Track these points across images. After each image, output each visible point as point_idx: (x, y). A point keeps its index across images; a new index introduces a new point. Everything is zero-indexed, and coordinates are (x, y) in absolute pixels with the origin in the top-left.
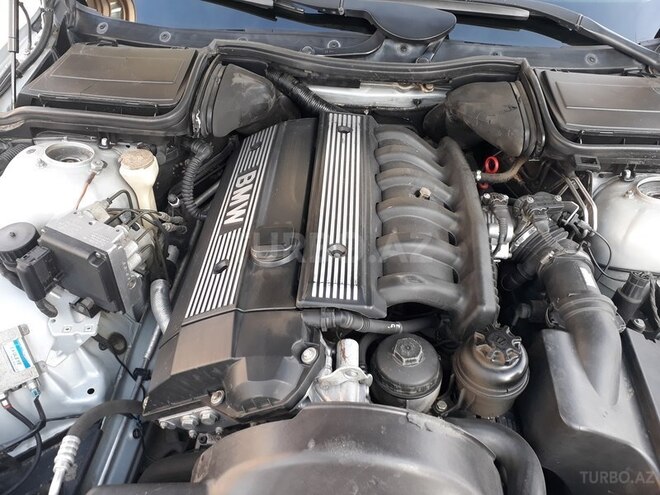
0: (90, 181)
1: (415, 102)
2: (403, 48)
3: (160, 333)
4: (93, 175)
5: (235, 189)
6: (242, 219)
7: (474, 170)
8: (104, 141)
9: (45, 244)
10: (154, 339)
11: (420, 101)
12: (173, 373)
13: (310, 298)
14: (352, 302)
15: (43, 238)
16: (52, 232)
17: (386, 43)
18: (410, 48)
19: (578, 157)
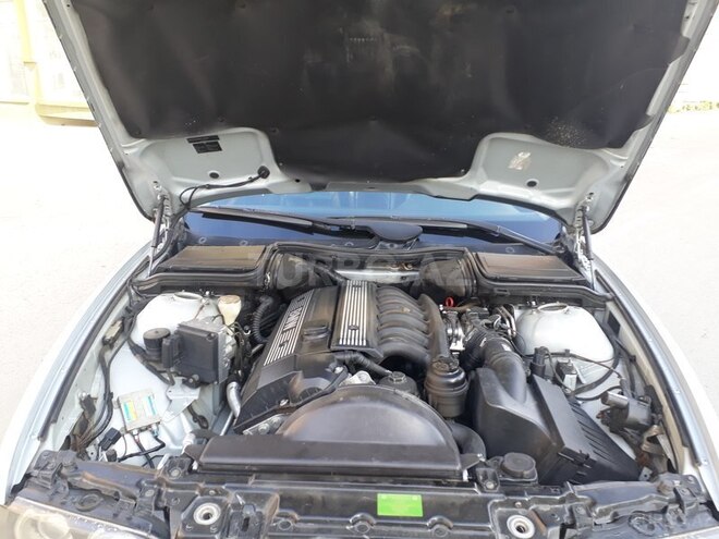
0: (201, 308)
1: (402, 278)
2: (392, 246)
3: (234, 418)
4: (203, 307)
5: (289, 317)
6: (295, 325)
7: (438, 304)
8: (207, 293)
10: (228, 421)
11: (406, 277)
12: (259, 387)
13: (338, 345)
14: (362, 346)
17: (380, 243)
18: (396, 246)
19: (496, 289)
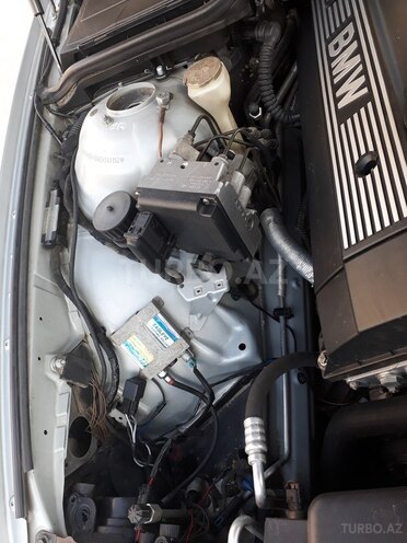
0: (163, 119)
4: (163, 112)
5: (331, 60)
6: (365, 90)
9: (146, 208)
15: (141, 202)
16: (147, 192)
